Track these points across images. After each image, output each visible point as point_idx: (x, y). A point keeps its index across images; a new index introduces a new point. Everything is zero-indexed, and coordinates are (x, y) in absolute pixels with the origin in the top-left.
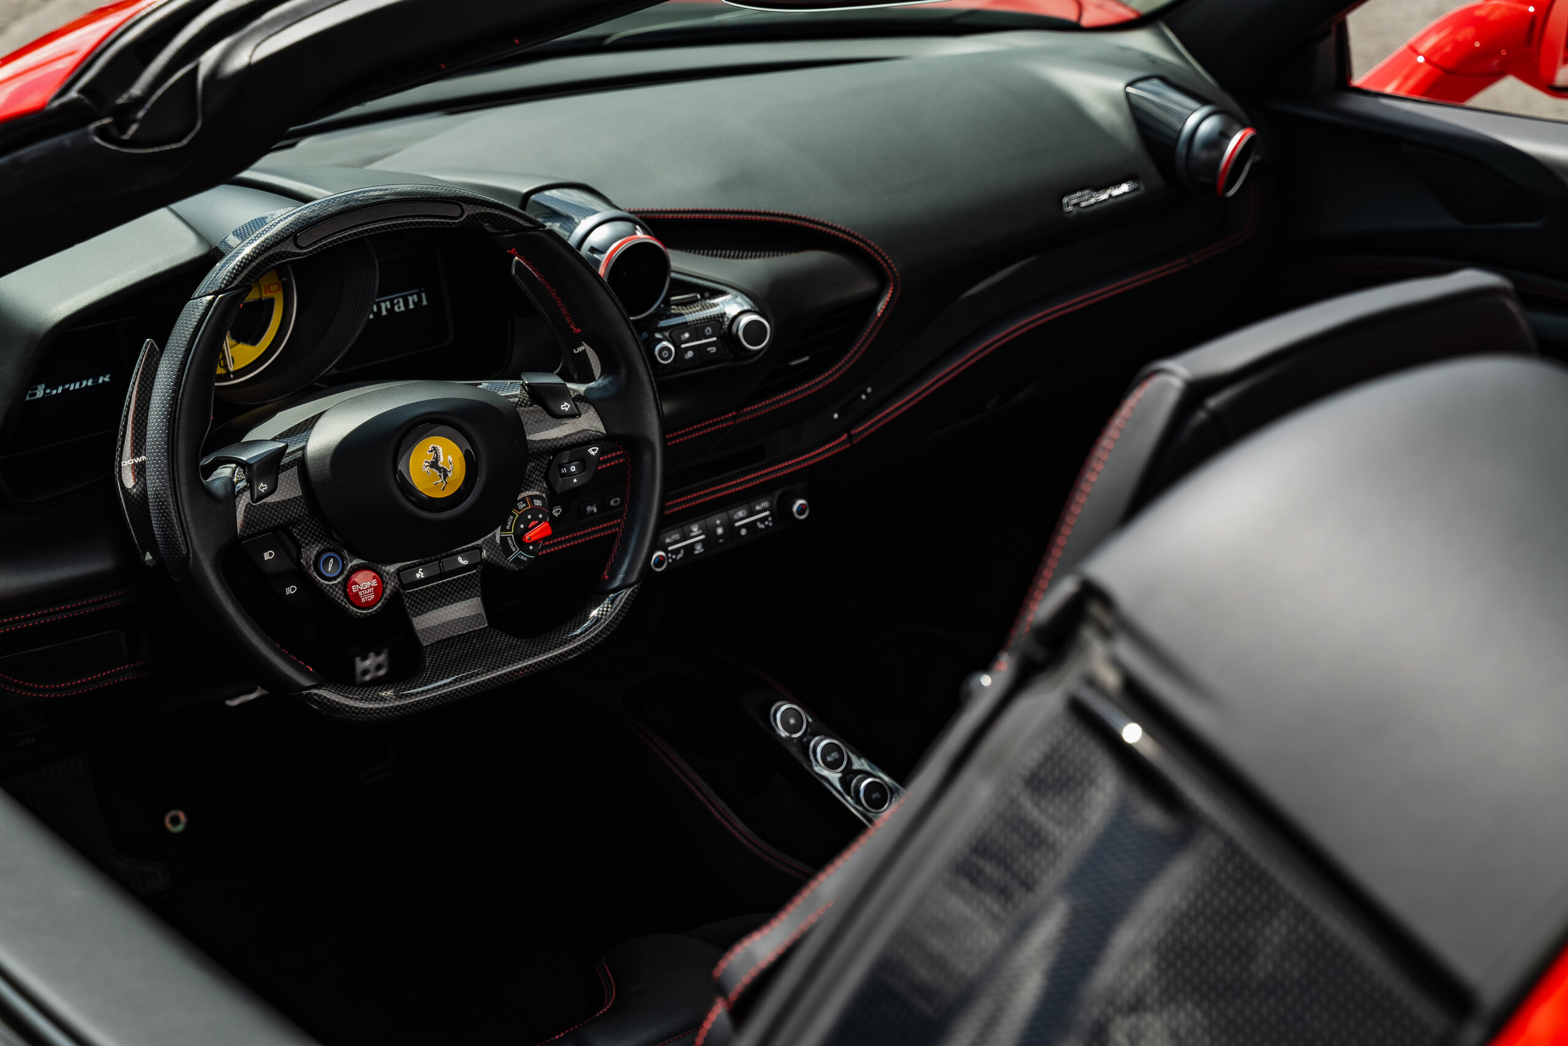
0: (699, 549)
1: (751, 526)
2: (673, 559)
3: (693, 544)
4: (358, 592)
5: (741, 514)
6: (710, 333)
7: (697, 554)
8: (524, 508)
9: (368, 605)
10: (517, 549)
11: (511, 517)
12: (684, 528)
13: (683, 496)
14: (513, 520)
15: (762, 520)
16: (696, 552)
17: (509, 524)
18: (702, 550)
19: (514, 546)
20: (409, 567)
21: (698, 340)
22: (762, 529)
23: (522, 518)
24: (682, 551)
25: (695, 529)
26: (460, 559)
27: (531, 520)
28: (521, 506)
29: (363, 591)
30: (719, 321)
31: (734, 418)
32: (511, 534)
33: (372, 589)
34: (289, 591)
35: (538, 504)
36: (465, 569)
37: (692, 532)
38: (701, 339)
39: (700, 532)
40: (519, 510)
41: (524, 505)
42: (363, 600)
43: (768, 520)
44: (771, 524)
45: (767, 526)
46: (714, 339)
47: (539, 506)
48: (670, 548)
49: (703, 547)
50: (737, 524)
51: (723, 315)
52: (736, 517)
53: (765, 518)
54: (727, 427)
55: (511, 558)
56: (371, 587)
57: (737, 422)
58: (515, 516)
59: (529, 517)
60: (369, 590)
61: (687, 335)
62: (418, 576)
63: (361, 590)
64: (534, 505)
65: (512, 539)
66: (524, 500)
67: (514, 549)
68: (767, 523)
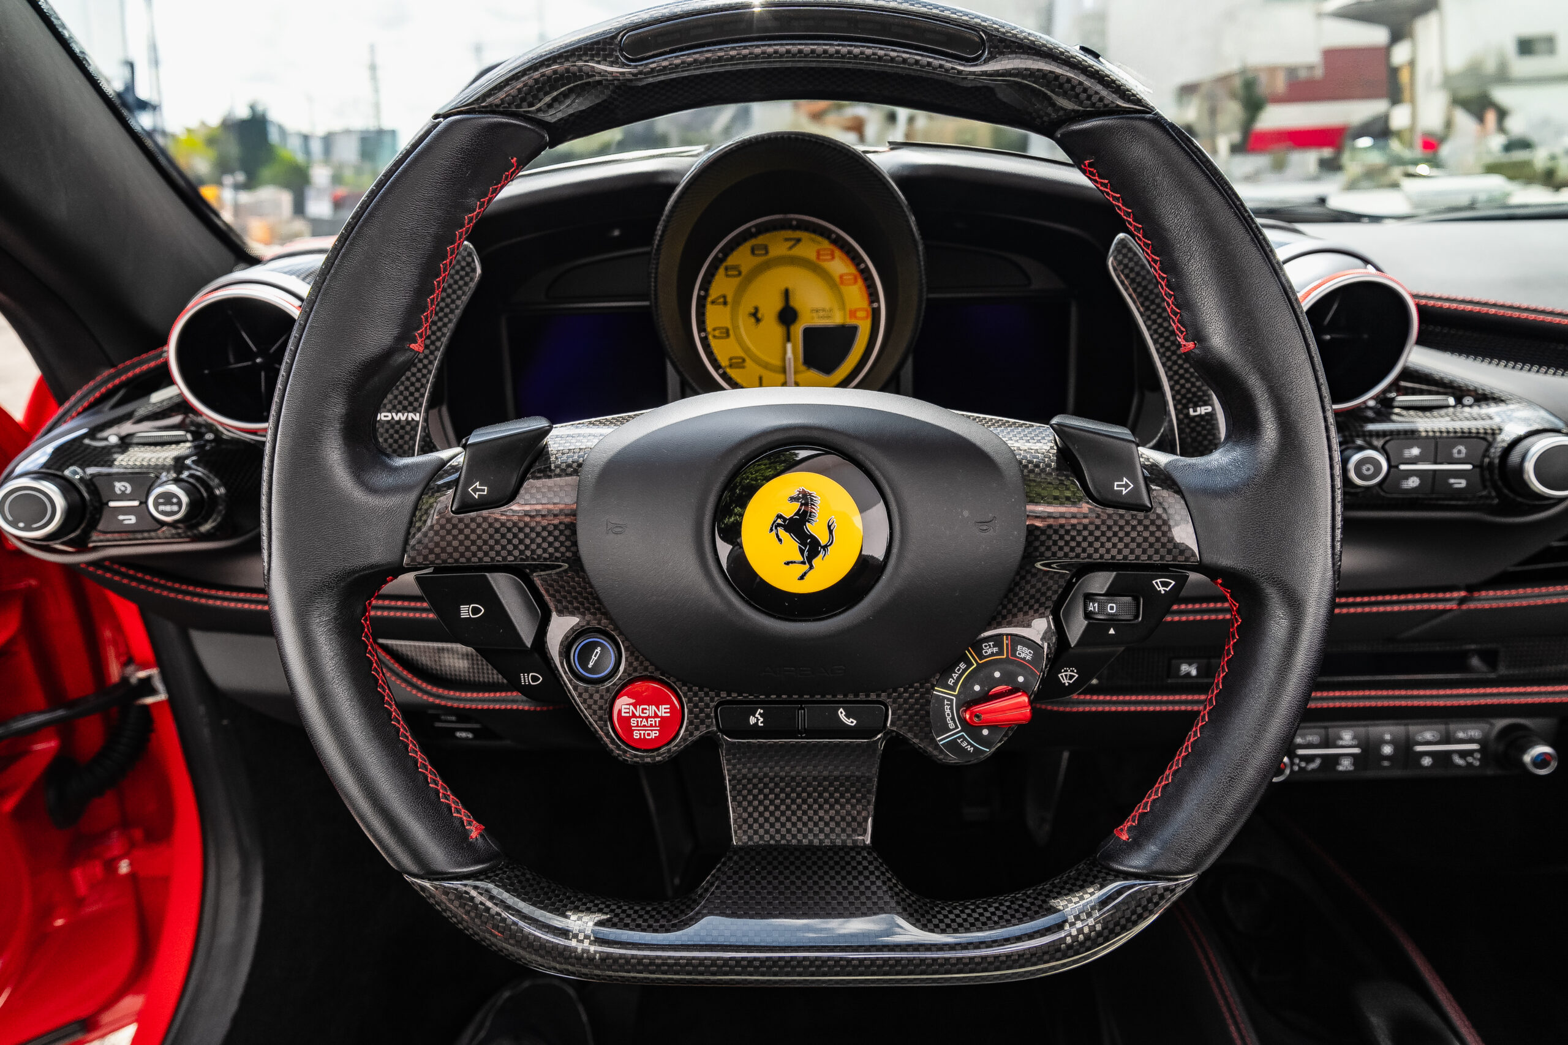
0: (1346, 765)
1: (1441, 758)
2: (1300, 767)
3: (1336, 758)
4: (630, 718)
5: (1428, 736)
6: (1463, 455)
7: (1341, 772)
8: (992, 654)
9: (645, 746)
10: (957, 727)
11: (962, 666)
12: (1330, 730)
13: (1340, 690)
14: (965, 671)
15: (1463, 754)
16: (1340, 768)
17: (955, 676)
18: (1351, 768)
19: (953, 719)
21: (1436, 463)
22: (1459, 766)
24: (1318, 762)
25: (1347, 736)
26: (842, 714)
27: (999, 682)
28: (989, 649)
29: (640, 720)
30: (1484, 439)
31: (1462, 601)
33: (658, 720)
35: (1023, 656)
36: (847, 732)
37: (1341, 739)
38: (1441, 463)
39: (1355, 742)
40: (981, 657)
41: (995, 650)
43: (1472, 756)
44: (1477, 763)
45: (1470, 765)
46: (1469, 467)
47: (1024, 659)
48: (1300, 752)
49: (1354, 764)
50: (1419, 748)
51: (1495, 432)
52: (1419, 738)
53: (1470, 753)
54: (1444, 611)
56: (656, 716)
57: (1464, 607)
58: (970, 664)
59: (997, 674)
60: (652, 721)
61: (1415, 451)
63: (636, 717)
64: (1014, 654)
65: (951, 705)
66: (997, 640)
67: (951, 725)
68: (1470, 759)
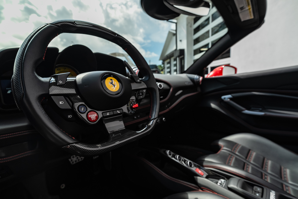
20: (105, 112)
23: (131, 103)
32: (129, 107)
34: (69, 116)
42: (92, 120)
55: (129, 112)
62: (107, 114)
